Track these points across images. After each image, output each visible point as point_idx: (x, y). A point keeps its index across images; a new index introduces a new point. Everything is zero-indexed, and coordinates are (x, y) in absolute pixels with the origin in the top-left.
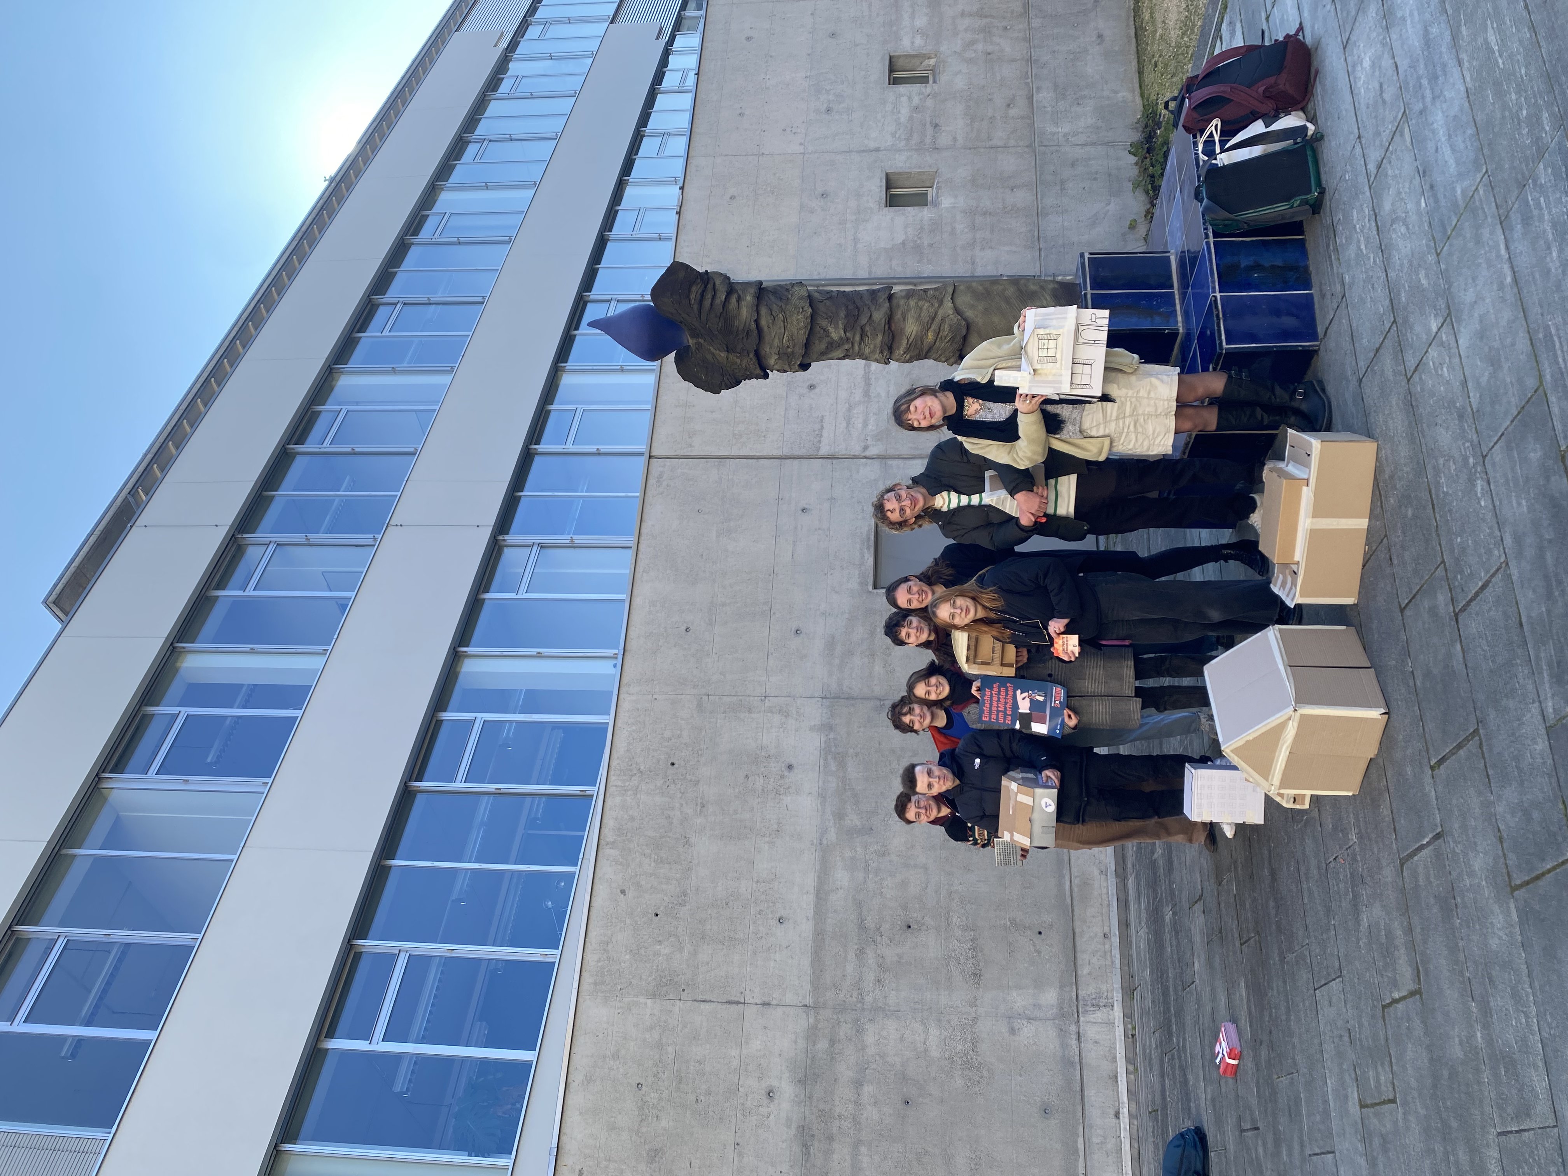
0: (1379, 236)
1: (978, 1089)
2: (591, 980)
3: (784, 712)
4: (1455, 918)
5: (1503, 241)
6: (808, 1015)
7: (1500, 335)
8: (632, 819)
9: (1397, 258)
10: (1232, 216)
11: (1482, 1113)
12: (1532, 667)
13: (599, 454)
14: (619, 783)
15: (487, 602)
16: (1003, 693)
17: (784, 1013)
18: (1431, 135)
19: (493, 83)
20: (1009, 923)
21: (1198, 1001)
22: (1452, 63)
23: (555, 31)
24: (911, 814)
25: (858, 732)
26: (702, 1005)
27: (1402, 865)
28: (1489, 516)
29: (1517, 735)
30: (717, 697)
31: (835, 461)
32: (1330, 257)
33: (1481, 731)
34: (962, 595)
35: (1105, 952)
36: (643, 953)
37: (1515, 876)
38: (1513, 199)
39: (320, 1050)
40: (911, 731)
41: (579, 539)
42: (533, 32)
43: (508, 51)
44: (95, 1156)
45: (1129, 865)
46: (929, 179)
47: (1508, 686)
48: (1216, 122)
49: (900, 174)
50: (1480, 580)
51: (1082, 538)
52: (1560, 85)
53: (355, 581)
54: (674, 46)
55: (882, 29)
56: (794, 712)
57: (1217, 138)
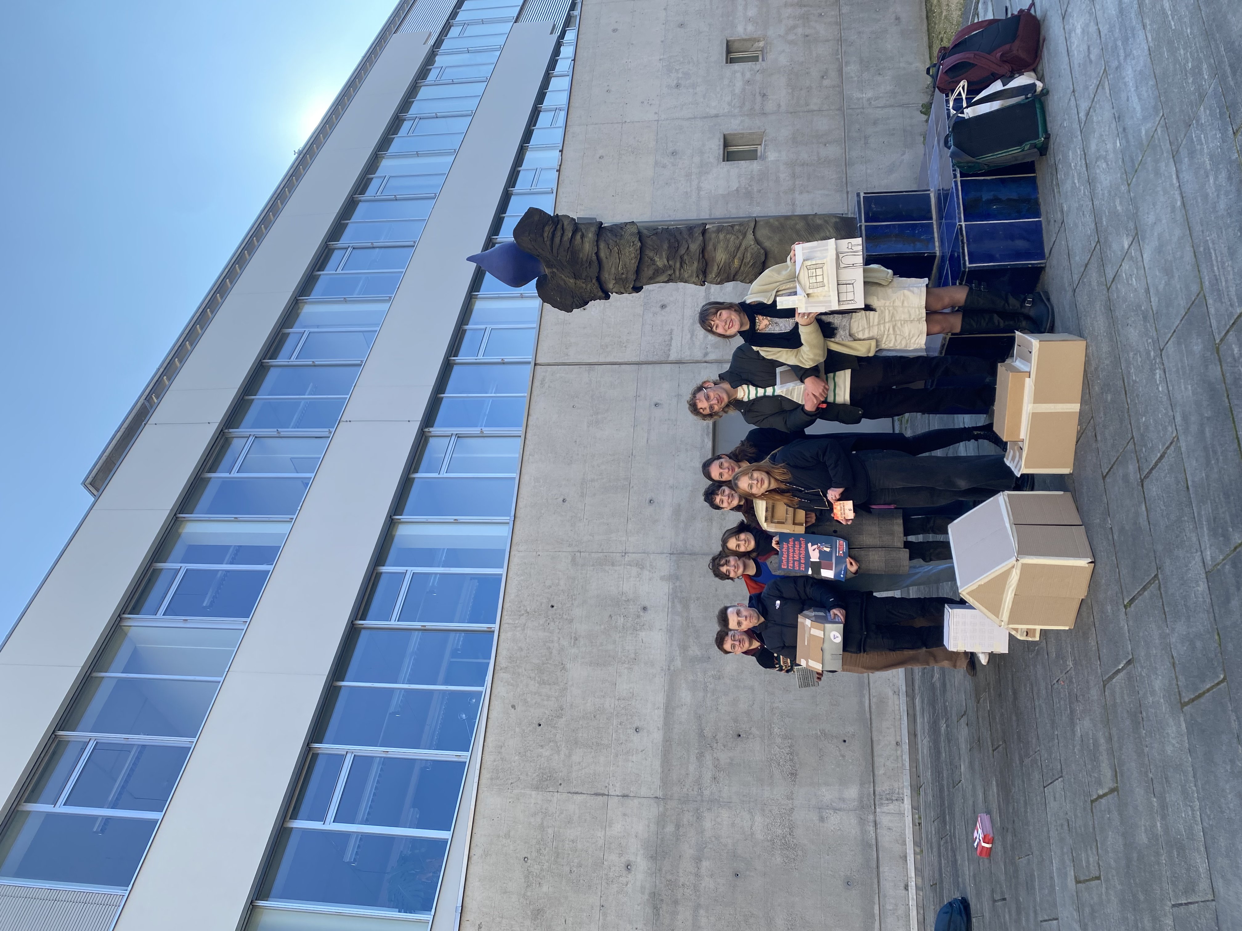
0: (1087, 171)
1: (793, 865)
2: (488, 776)
3: (641, 566)
4: (1142, 730)
5: (1175, 172)
6: (658, 805)
7: (1172, 250)
8: (521, 649)
9: (1100, 189)
10: (974, 159)
11: (1161, 889)
12: (1195, 522)
13: (503, 363)
14: (511, 621)
15: (416, 480)
16: (797, 546)
17: (639, 803)
18: (1124, 86)
19: (423, 73)
20: (819, 733)
21: (964, 797)
22: (1139, 27)
23: (471, 30)
24: (727, 646)
25: (699, 581)
26: (575, 796)
27: (1104, 686)
28: (1165, 399)
29: (1185, 578)
30: (588, 553)
31: (681, 365)
32: (1053, 191)
33: (1160, 576)
34: (758, 469)
35: (897, 757)
36: (529, 755)
37: (1184, 694)
38: (1182, 136)
39: (286, 828)
40: (728, 579)
41: (487, 431)
42: (454, 31)
43: (434, 47)
44: (116, 907)
45: (917, 687)
46: (758, 138)
47: (1179, 539)
48: (964, 83)
49: (734, 135)
50: (1159, 452)
51: (858, 422)
52: (1215, 40)
53: (314, 465)
54: (565, 39)
55: (721, 19)
56: (648, 565)
57: (964, 96)
